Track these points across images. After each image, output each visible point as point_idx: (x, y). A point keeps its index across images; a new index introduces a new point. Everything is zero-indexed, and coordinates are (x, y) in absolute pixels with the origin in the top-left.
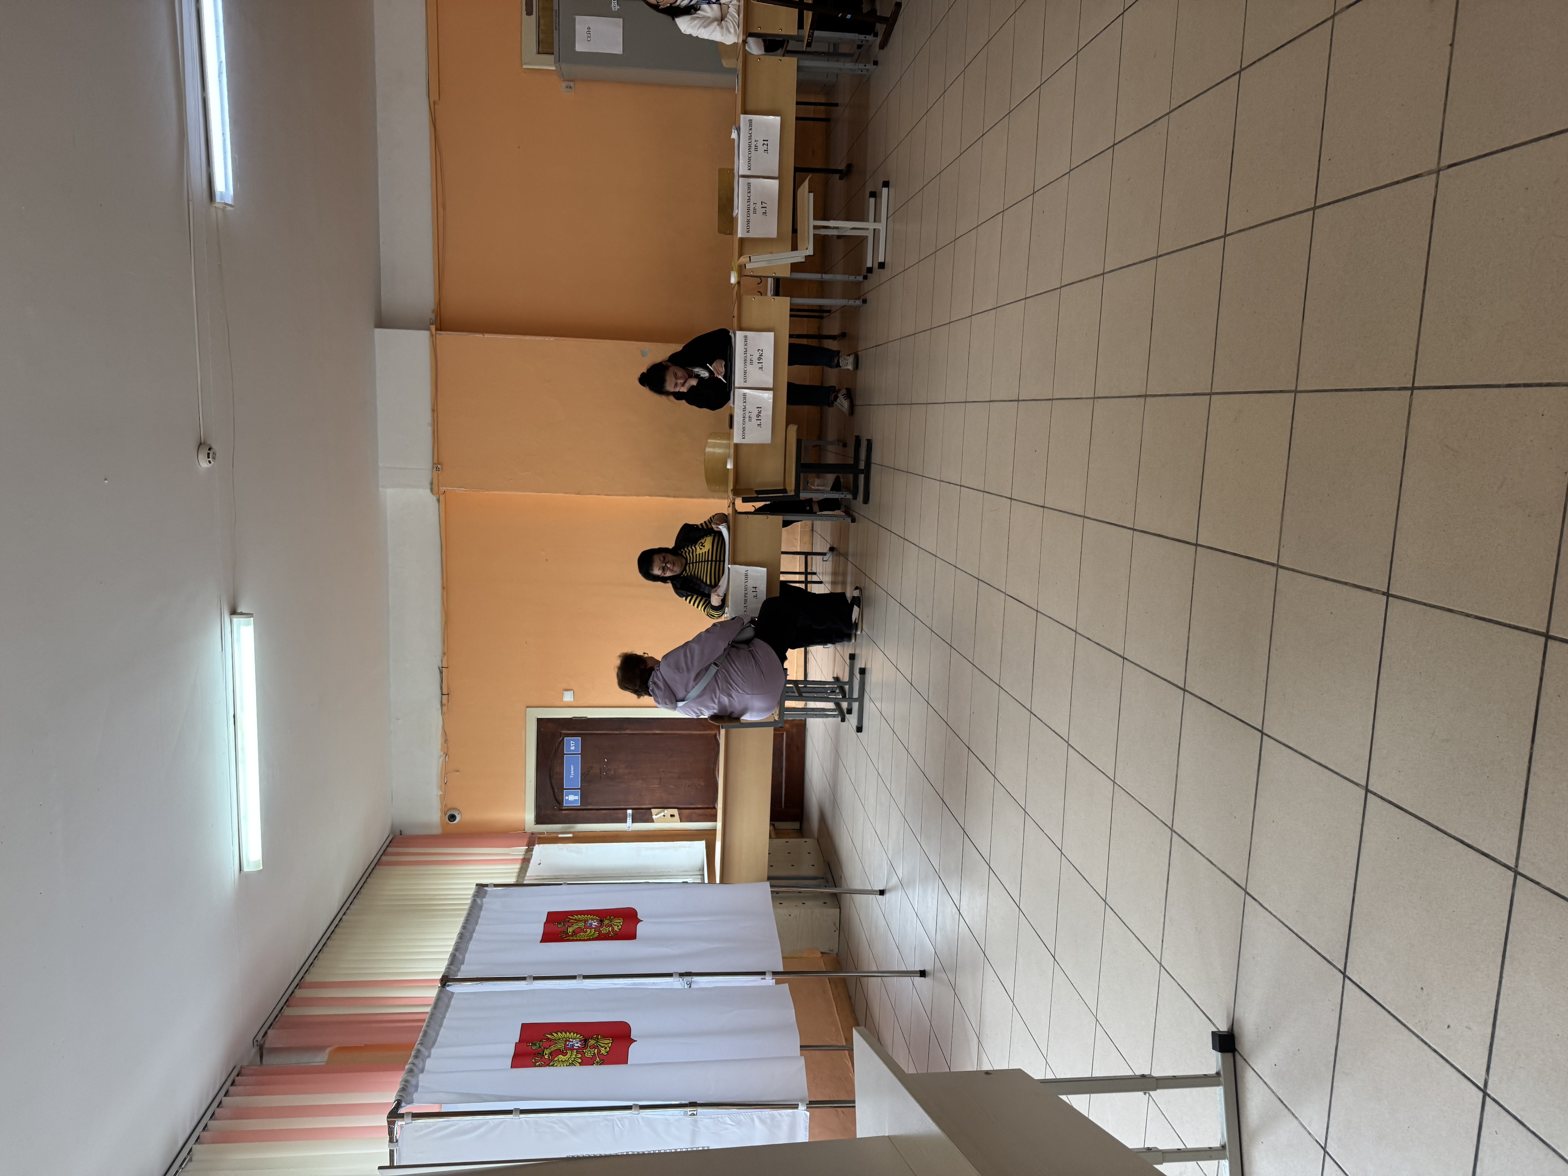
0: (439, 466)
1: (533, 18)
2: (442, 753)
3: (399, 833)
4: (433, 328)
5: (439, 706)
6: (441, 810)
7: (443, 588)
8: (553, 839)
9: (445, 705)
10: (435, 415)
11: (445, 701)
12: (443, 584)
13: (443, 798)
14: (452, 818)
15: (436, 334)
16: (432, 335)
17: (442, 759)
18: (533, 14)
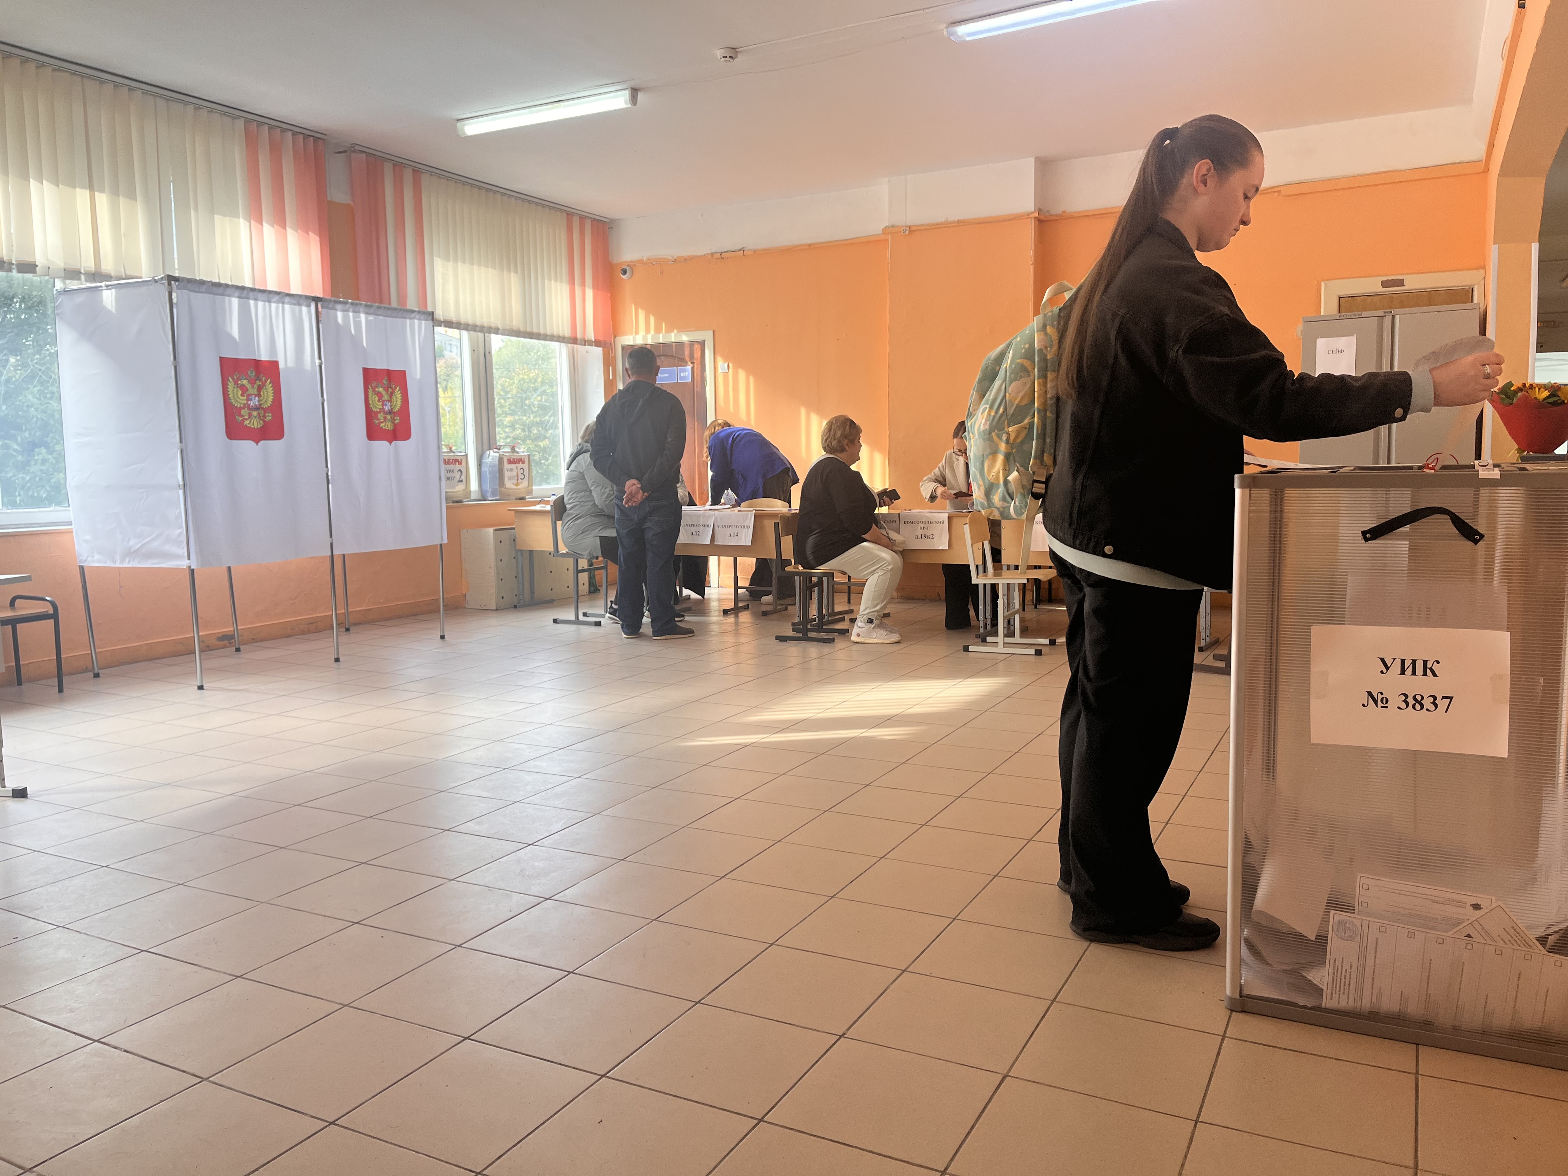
0: (907, 232)
1: (1380, 289)
2: (675, 258)
3: (610, 227)
4: (1036, 215)
5: (714, 251)
6: (632, 262)
7: (810, 245)
8: (608, 362)
9: (712, 256)
10: (955, 224)
11: (715, 255)
12: (813, 244)
13: (641, 261)
14: (624, 272)
15: (1032, 218)
16: (1028, 214)
17: (670, 258)
18: (1383, 287)
